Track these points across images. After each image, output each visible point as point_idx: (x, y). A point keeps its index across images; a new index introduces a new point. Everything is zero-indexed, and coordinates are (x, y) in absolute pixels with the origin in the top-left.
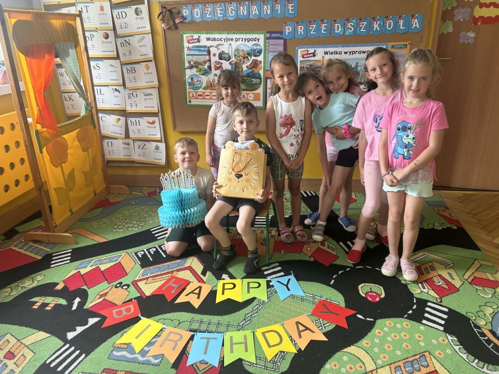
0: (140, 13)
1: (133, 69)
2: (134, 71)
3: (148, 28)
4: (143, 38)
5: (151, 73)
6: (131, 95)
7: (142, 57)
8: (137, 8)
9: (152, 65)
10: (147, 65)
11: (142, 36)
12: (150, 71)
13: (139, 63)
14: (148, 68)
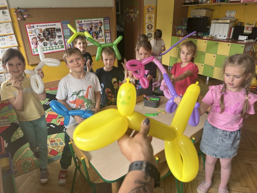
0: (5, 13)
1: (3, 39)
2: (4, 40)
3: (10, 20)
4: (7, 25)
5: (13, 40)
6: (3, 51)
7: (7, 33)
8: (3, 11)
9: (14, 36)
10: (11, 36)
11: (7, 23)
12: (12, 39)
13: (6, 36)
14: (11, 38)
